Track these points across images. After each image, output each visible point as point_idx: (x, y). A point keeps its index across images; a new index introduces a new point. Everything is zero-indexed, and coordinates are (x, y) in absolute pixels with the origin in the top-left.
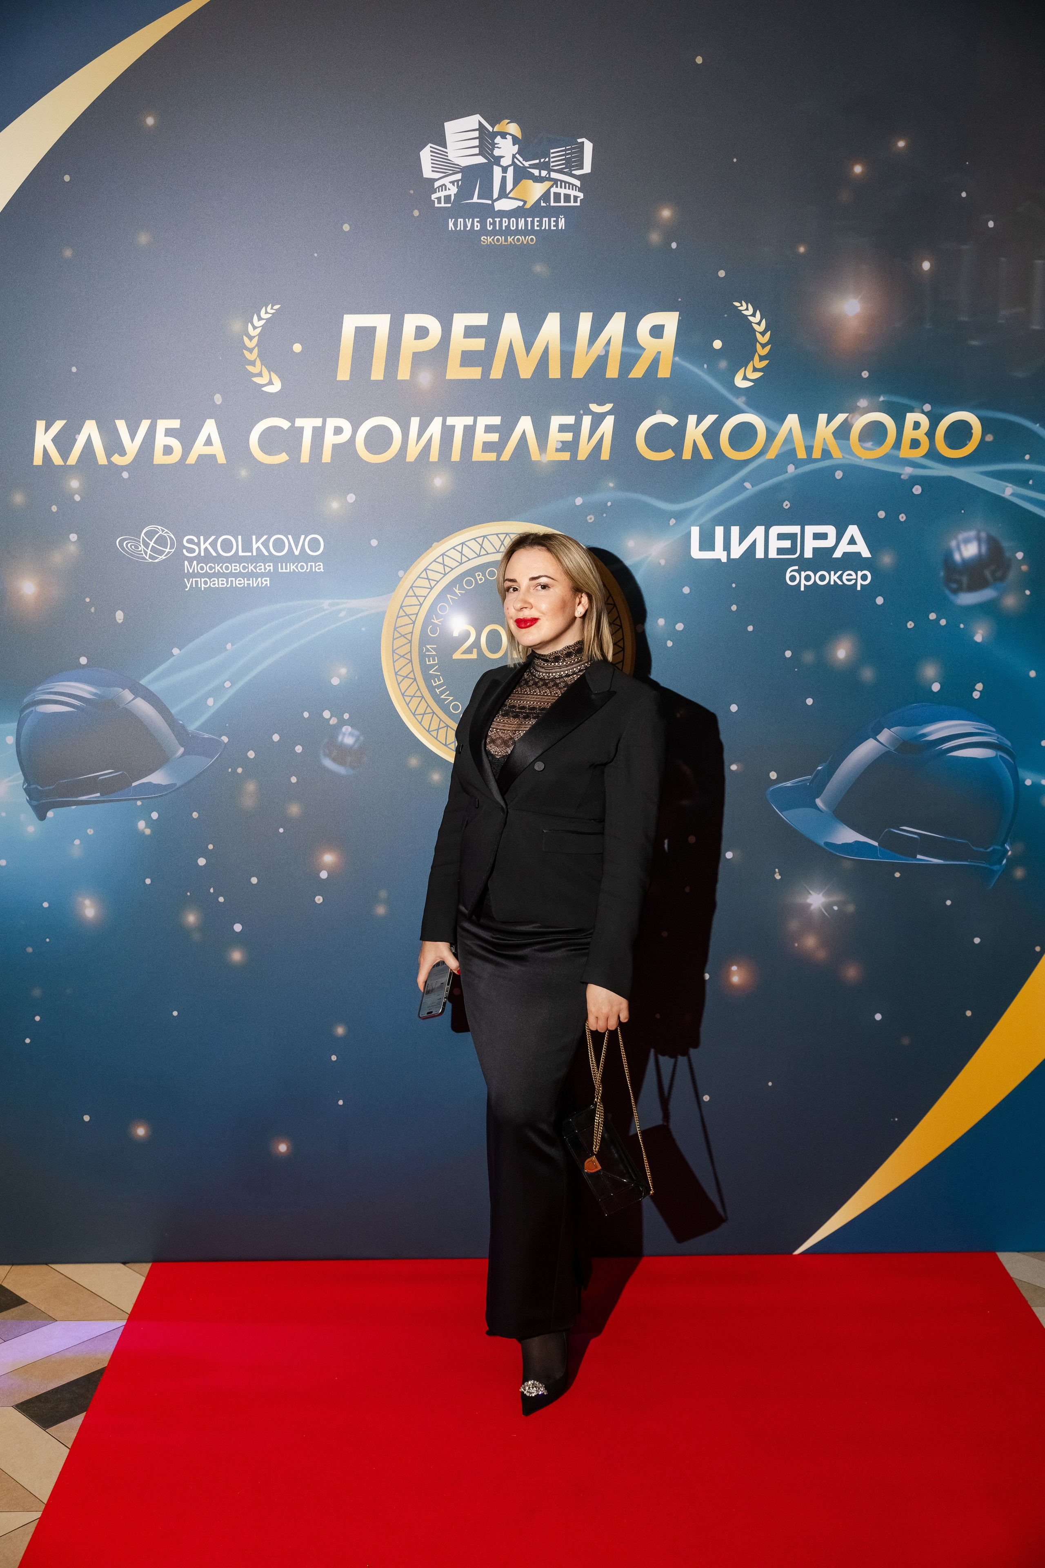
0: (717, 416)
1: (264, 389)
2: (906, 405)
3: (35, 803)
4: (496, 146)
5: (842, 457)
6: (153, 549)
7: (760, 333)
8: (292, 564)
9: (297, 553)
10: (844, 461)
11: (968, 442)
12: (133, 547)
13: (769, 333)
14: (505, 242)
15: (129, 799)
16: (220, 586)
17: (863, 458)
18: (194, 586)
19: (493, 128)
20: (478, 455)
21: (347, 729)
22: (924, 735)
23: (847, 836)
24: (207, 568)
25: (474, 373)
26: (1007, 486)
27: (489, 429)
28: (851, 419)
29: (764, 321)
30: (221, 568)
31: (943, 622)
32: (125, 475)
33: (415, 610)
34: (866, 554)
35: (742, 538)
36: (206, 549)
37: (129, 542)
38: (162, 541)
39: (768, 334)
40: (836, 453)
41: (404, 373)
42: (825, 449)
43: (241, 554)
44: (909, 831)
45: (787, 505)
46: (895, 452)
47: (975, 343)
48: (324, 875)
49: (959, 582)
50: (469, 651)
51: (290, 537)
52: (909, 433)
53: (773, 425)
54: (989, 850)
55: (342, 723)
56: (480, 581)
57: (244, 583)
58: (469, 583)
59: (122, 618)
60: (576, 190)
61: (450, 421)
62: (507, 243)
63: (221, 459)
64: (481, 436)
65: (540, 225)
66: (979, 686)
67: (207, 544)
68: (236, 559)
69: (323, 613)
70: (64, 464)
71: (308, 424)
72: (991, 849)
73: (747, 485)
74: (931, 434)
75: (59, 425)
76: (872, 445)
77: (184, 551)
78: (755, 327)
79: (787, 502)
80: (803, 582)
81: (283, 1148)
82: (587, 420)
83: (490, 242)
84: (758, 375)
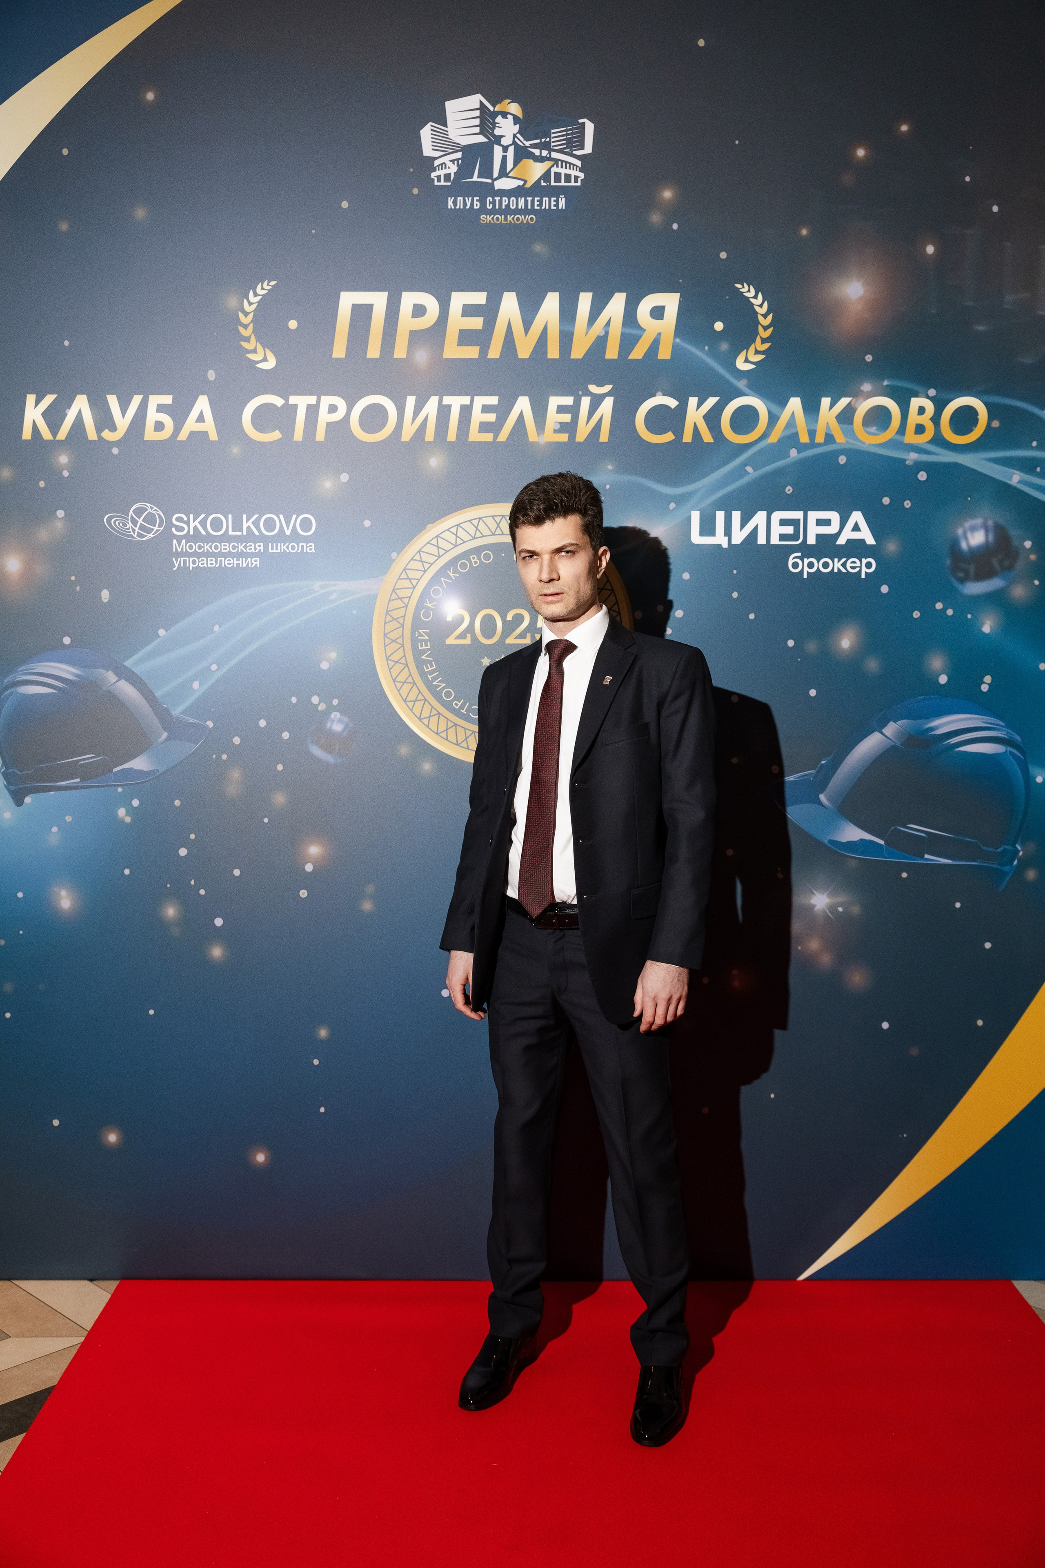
0: (718, 398)
1: (258, 366)
2: (911, 390)
3: (12, 788)
4: (497, 125)
5: (845, 442)
6: (142, 527)
7: (762, 315)
8: (282, 544)
9: (288, 533)
10: (848, 446)
11: (974, 428)
12: (121, 524)
13: (771, 315)
14: (504, 221)
15: (110, 786)
16: (209, 566)
17: (867, 443)
18: (182, 565)
19: (494, 107)
20: (475, 435)
21: (336, 716)
22: (932, 729)
23: (852, 833)
24: (195, 547)
25: (472, 352)
26: (1014, 474)
27: (486, 409)
28: (855, 402)
29: (766, 303)
30: (211, 547)
31: (950, 612)
32: (115, 451)
33: (407, 593)
34: (870, 541)
35: (744, 523)
36: (195, 528)
37: (118, 520)
38: (150, 519)
39: (770, 317)
40: (840, 438)
41: (400, 351)
42: (828, 434)
43: (231, 533)
44: (916, 829)
45: (789, 490)
46: (899, 437)
47: (980, 328)
48: (309, 868)
49: (966, 572)
50: (462, 636)
51: (281, 516)
52: (914, 418)
53: (775, 409)
54: (999, 850)
55: (331, 709)
56: (475, 564)
57: (234, 563)
58: (464, 566)
59: (108, 597)
60: (576, 170)
61: (447, 400)
62: (506, 222)
63: (213, 436)
64: (478, 417)
65: (540, 205)
66: (988, 679)
67: (197, 523)
68: (225, 538)
69: (314, 595)
70: (53, 439)
71: (302, 402)
72: (1002, 848)
73: (749, 469)
74: (936, 419)
75: (49, 399)
76: (876, 430)
77: (173, 529)
78: (757, 309)
79: (789, 487)
80: (806, 569)
81: (261, 1158)
82: (586, 402)
83: (490, 221)
84: (760, 357)
